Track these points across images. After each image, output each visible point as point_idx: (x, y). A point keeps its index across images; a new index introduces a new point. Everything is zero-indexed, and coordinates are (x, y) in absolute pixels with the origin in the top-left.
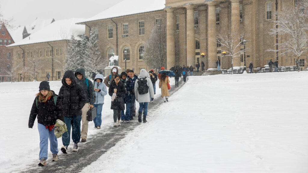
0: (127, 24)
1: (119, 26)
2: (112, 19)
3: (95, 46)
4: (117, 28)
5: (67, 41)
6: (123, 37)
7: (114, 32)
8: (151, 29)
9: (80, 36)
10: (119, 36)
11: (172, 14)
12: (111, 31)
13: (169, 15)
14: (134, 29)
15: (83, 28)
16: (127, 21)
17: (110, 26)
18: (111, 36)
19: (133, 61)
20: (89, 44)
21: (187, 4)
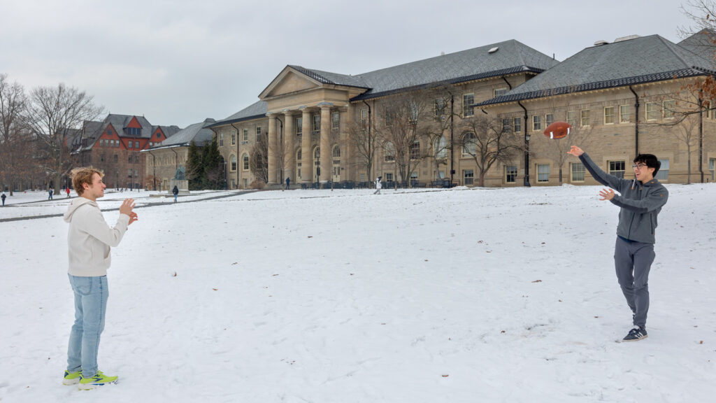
0: (246, 129)
1: (240, 132)
2: (233, 124)
4: (238, 134)
6: (244, 144)
7: (236, 137)
10: (240, 143)
12: (234, 136)
13: (271, 122)
14: (252, 135)
16: (247, 126)
17: (233, 131)
21: (284, 110)
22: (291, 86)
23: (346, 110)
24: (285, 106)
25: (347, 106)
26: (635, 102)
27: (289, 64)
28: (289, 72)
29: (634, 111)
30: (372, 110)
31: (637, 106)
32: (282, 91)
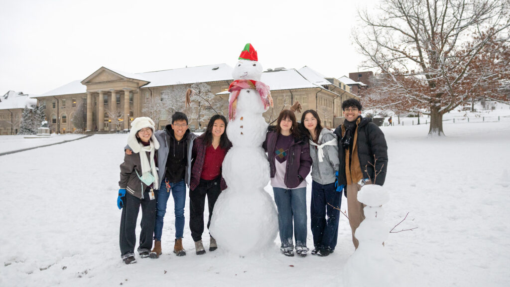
0: (64, 100)
1: (60, 101)
2: (54, 96)
3: (42, 113)
4: (58, 102)
5: (23, 109)
6: (62, 108)
7: (56, 104)
8: (78, 103)
9: (32, 106)
10: (60, 107)
11: (90, 96)
12: (54, 103)
13: (89, 97)
14: (69, 103)
15: (35, 101)
16: (65, 98)
17: (54, 100)
18: (54, 107)
19: (68, 124)
20: (39, 112)
21: (99, 91)
22: (103, 78)
23: (137, 93)
24: (99, 88)
25: (138, 90)
26: (291, 97)
27: (104, 66)
28: (103, 70)
29: (291, 100)
30: (153, 93)
31: (292, 98)
32: (97, 80)
